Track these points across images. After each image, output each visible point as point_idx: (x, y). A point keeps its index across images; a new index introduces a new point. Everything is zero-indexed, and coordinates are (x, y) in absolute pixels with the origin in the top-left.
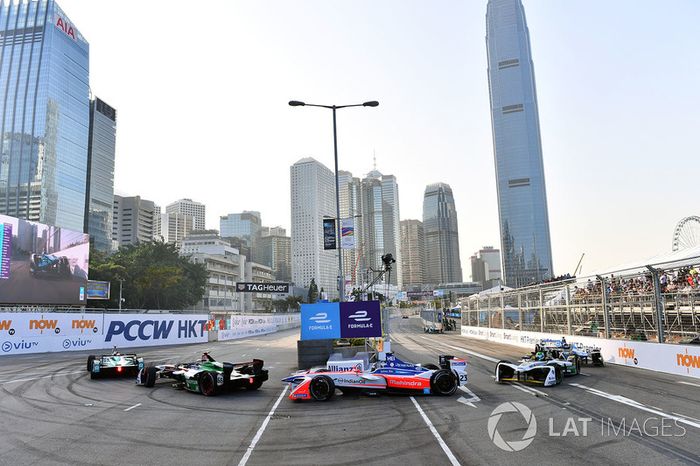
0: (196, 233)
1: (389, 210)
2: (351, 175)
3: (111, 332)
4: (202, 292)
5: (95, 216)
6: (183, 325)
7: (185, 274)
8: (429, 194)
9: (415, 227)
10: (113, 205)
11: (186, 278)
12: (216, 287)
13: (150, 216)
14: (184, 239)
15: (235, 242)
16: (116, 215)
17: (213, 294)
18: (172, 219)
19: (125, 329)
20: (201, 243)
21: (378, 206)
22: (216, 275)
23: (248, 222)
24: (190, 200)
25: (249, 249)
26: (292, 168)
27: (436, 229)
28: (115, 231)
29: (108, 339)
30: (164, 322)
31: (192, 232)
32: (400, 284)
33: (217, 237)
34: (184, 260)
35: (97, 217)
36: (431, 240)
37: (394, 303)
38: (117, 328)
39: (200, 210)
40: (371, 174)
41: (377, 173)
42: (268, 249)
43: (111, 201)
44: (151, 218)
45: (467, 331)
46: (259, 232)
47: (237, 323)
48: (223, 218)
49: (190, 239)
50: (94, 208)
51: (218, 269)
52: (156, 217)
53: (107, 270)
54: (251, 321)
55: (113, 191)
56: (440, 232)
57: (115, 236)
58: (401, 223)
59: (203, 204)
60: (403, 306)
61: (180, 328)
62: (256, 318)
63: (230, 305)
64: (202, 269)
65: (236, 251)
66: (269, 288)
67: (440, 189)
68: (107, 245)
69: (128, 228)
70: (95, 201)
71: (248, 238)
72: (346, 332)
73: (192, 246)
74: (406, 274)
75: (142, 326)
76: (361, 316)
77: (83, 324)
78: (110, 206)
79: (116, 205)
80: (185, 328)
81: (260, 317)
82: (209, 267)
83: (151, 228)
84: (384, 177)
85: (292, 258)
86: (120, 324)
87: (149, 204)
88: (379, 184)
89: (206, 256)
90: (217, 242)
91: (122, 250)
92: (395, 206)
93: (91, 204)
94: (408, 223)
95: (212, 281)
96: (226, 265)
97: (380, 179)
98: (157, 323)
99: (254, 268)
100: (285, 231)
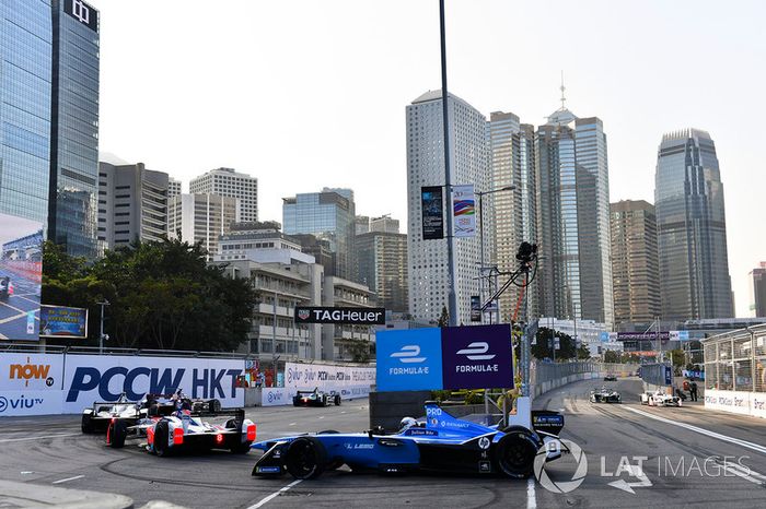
0: (241, 227)
1: (589, 185)
2: (517, 119)
3: (77, 386)
4: (246, 328)
5: (70, 198)
6: (201, 376)
7: (217, 296)
8: (666, 151)
9: (640, 214)
10: (98, 179)
11: (217, 302)
12: (269, 319)
13: (161, 198)
14: (221, 238)
15: (308, 243)
16: (103, 198)
17: (265, 331)
18: (200, 204)
19: (100, 381)
20: (249, 246)
21: (567, 177)
22: (270, 299)
23: (332, 208)
24: (232, 171)
25: (334, 254)
26: (409, 109)
27: (682, 218)
28: (103, 225)
29: (72, 397)
30: (168, 371)
31: (234, 227)
32: (609, 318)
33: (277, 235)
34: (216, 272)
35: (71, 201)
36: (672, 237)
37: (594, 354)
38: (87, 379)
39: (247, 187)
40: (555, 117)
41: (567, 115)
42: (367, 257)
43: (94, 173)
44: (164, 202)
45: (716, 400)
46: (352, 226)
47: (296, 376)
48: (288, 202)
49: (232, 238)
50: (68, 186)
51: (275, 288)
52: (172, 201)
53: (82, 288)
54: (323, 376)
55: (97, 155)
56: (689, 224)
57: (102, 234)
58: (612, 208)
59: (253, 176)
60: (611, 358)
61: (196, 383)
62: (332, 370)
63: (296, 351)
64: (247, 288)
65: (309, 259)
66: (351, 316)
67: (691, 141)
68: (89, 249)
69: (125, 219)
70: (67, 173)
71: (333, 237)
72: (452, 380)
73: (235, 251)
74: (621, 303)
75: (130, 377)
76: (478, 350)
77: (28, 372)
78: (91, 182)
79: (104, 180)
80: (204, 382)
81: (340, 369)
82: (259, 285)
83: (163, 219)
84: (579, 122)
85: (410, 270)
86: (93, 372)
87: (160, 177)
88: (570, 134)
89: (253, 266)
90: (278, 243)
91: (111, 256)
92: (601, 176)
93: (60, 177)
94: (626, 208)
95: (265, 308)
96: (288, 282)
97: (572, 125)
98: (155, 371)
99: (337, 287)
100: (396, 223)
